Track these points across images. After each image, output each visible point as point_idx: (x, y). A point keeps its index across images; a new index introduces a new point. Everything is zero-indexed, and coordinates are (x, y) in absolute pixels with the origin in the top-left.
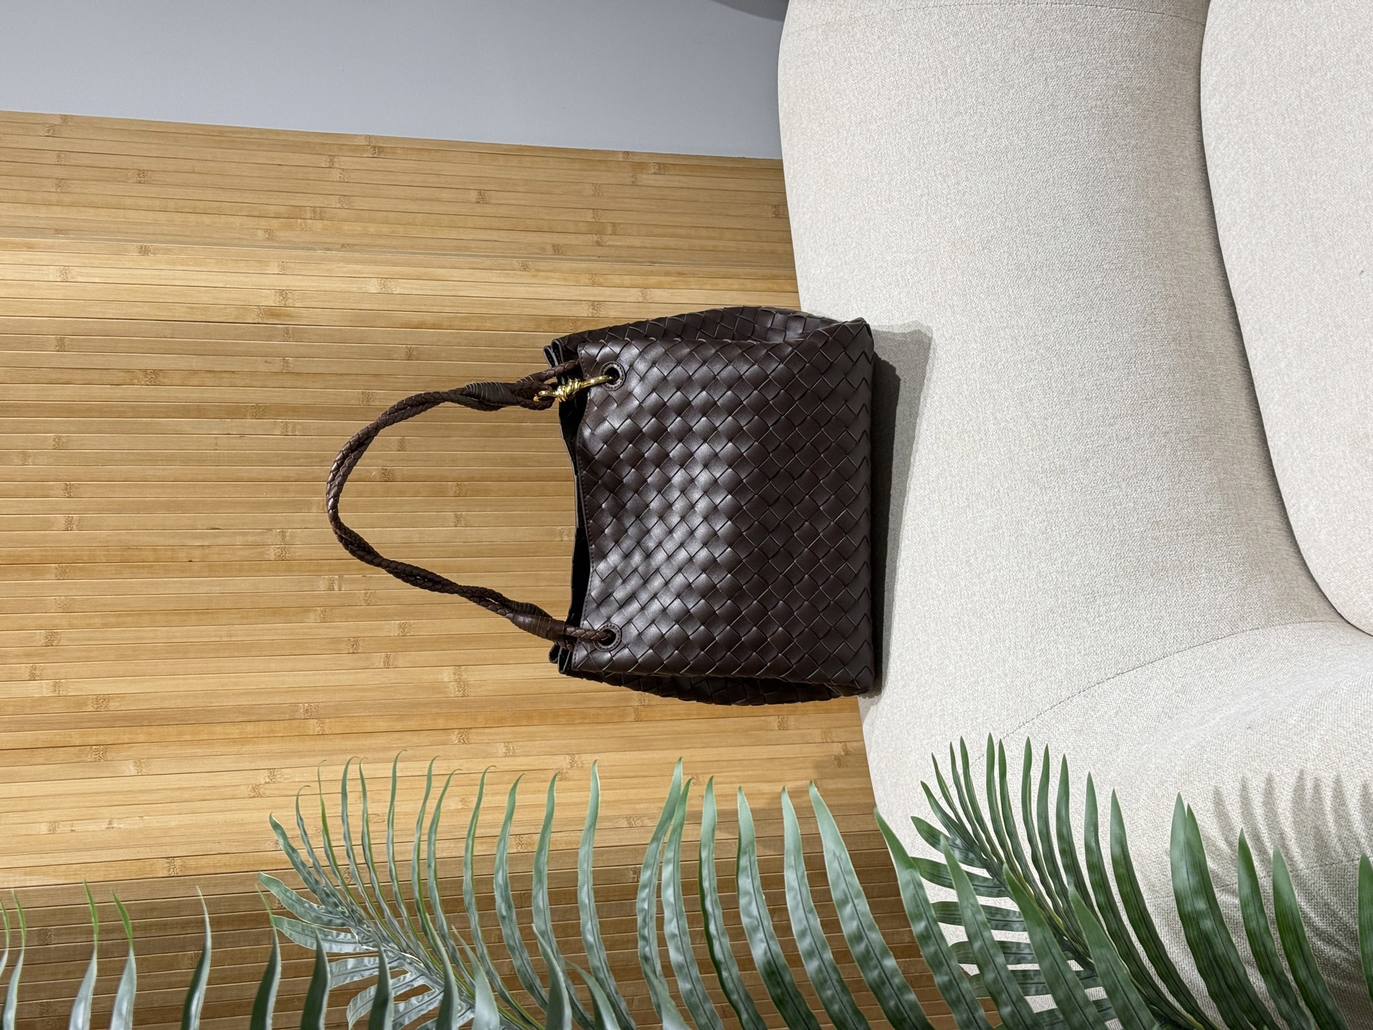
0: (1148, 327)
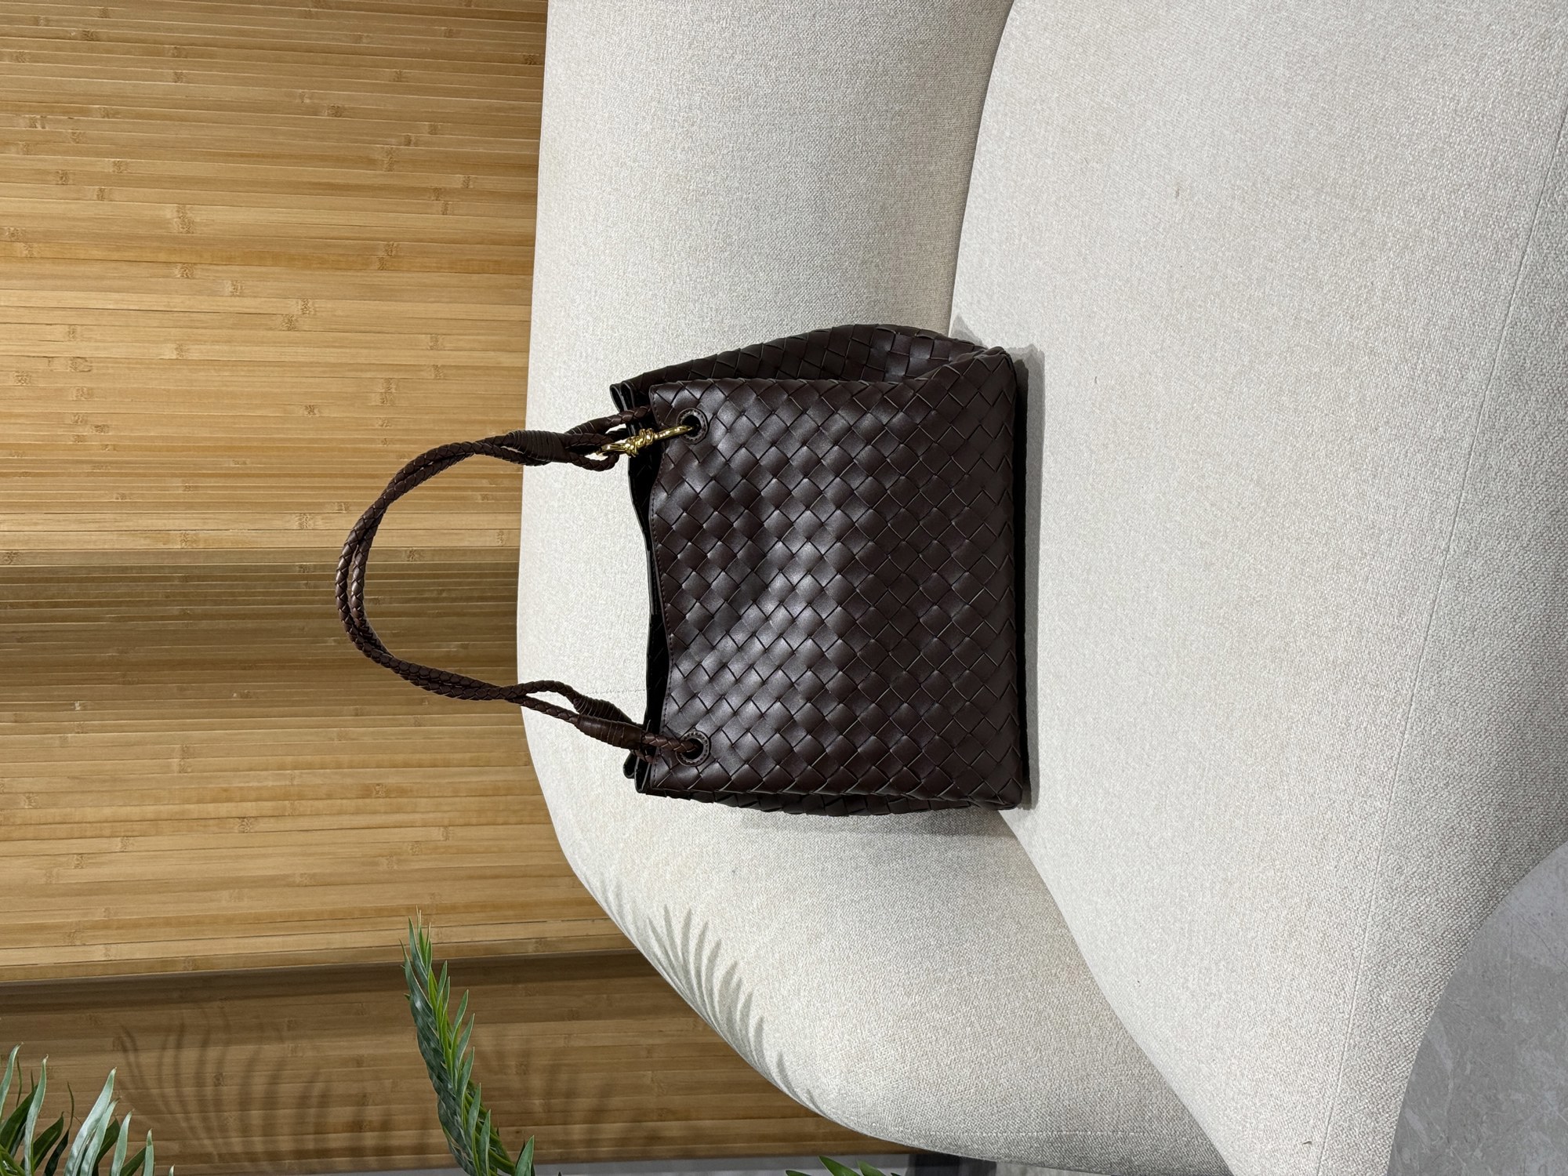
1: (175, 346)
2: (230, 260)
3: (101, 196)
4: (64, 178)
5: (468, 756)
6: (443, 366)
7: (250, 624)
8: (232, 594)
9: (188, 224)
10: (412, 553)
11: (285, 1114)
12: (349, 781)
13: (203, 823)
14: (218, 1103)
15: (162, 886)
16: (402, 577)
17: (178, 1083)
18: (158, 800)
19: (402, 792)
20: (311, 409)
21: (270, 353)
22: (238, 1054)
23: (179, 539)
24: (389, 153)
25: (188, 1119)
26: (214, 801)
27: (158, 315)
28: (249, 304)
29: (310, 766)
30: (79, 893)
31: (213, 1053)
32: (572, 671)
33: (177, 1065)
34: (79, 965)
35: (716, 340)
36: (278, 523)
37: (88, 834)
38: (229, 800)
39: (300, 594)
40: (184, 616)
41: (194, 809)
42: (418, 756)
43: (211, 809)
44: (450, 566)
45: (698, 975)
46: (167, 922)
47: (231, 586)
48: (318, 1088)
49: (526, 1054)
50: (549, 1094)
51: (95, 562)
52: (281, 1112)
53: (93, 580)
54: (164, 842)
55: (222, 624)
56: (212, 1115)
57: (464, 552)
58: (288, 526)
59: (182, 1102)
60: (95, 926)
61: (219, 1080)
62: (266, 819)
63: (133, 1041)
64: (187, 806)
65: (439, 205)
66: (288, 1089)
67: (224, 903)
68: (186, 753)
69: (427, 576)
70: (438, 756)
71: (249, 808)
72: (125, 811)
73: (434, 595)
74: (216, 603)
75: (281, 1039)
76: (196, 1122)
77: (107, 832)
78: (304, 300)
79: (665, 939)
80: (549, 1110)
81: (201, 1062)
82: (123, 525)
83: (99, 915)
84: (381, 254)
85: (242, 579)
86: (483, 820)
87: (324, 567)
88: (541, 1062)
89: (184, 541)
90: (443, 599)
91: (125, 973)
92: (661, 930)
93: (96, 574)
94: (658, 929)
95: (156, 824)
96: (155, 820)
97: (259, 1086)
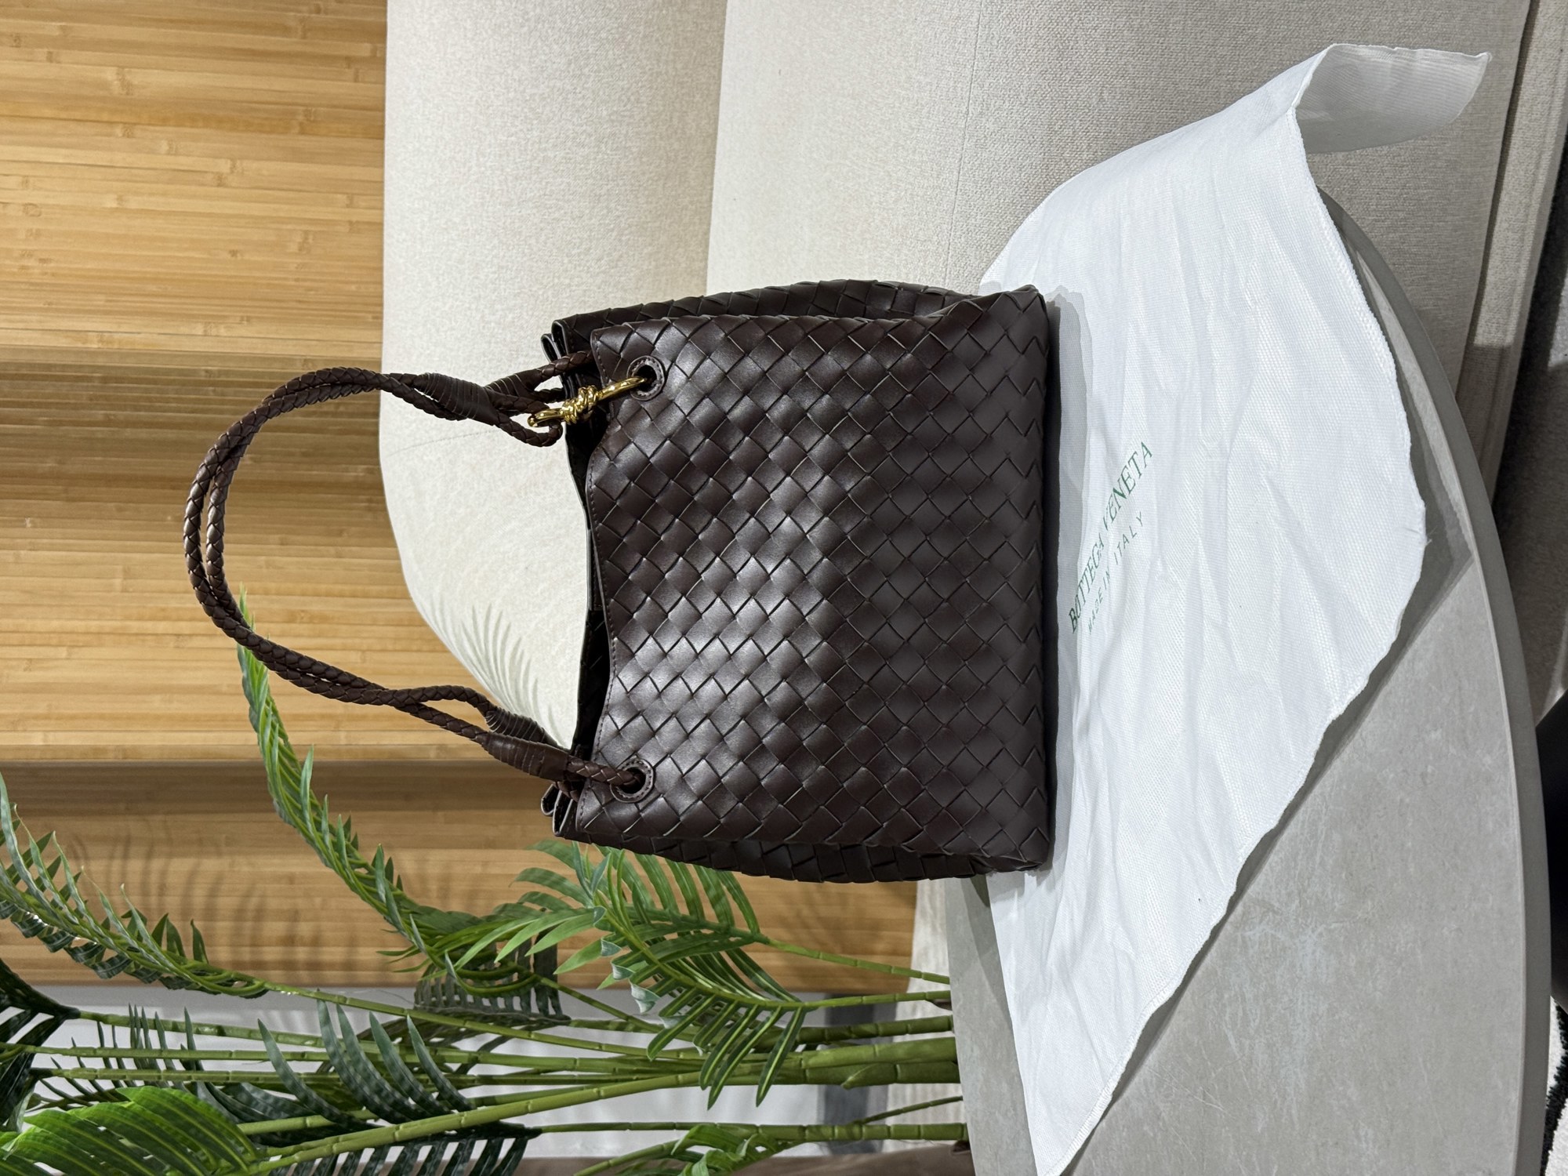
0: (629, 107)
1: (116, 197)
2: (164, 122)
3: (50, 58)
4: (17, 40)
5: (385, 588)
6: (358, 222)
7: (170, 434)
8: (149, 399)
9: (127, 86)
11: (224, 926)
12: (276, 607)
13: (141, 637)
15: (102, 689)
18: (101, 617)
19: (324, 619)
20: (234, 253)
21: (201, 206)
22: (180, 866)
23: (96, 339)
24: (302, 20)
26: (152, 619)
27: (103, 169)
28: (184, 162)
30: (25, 692)
31: (157, 864)
32: (414, 425)
33: (124, 874)
34: (19, 748)
35: (519, 109)
36: (184, 330)
37: (38, 642)
38: (165, 619)
39: (209, 402)
40: (108, 422)
41: (135, 626)
42: (339, 587)
43: (149, 626)
45: (495, 660)
46: (102, 717)
47: (146, 391)
48: (254, 902)
49: (446, 880)
51: (24, 358)
52: (220, 924)
53: (23, 377)
54: (105, 653)
55: (143, 433)
58: (194, 332)
60: (36, 717)
61: (162, 889)
62: (199, 638)
63: (84, 849)
64: (128, 623)
65: (350, 73)
66: (226, 903)
67: (156, 704)
68: (128, 574)
70: (360, 588)
71: (185, 627)
72: (70, 625)
74: (136, 408)
75: (219, 854)
77: (54, 641)
78: (233, 160)
79: (474, 638)
81: (146, 873)
82: (47, 326)
83: (41, 708)
84: (301, 118)
85: (155, 382)
86: (398, 647)
87: (227, 373)
88: (459, 887)
89: (101, 341)
90: (341, 414)
91: (62, 759)
92: (470, 630)
93: (24, 371)
94: (469, 630)
95: (99, 637)
96: (99, 633)
97: (199, 898)
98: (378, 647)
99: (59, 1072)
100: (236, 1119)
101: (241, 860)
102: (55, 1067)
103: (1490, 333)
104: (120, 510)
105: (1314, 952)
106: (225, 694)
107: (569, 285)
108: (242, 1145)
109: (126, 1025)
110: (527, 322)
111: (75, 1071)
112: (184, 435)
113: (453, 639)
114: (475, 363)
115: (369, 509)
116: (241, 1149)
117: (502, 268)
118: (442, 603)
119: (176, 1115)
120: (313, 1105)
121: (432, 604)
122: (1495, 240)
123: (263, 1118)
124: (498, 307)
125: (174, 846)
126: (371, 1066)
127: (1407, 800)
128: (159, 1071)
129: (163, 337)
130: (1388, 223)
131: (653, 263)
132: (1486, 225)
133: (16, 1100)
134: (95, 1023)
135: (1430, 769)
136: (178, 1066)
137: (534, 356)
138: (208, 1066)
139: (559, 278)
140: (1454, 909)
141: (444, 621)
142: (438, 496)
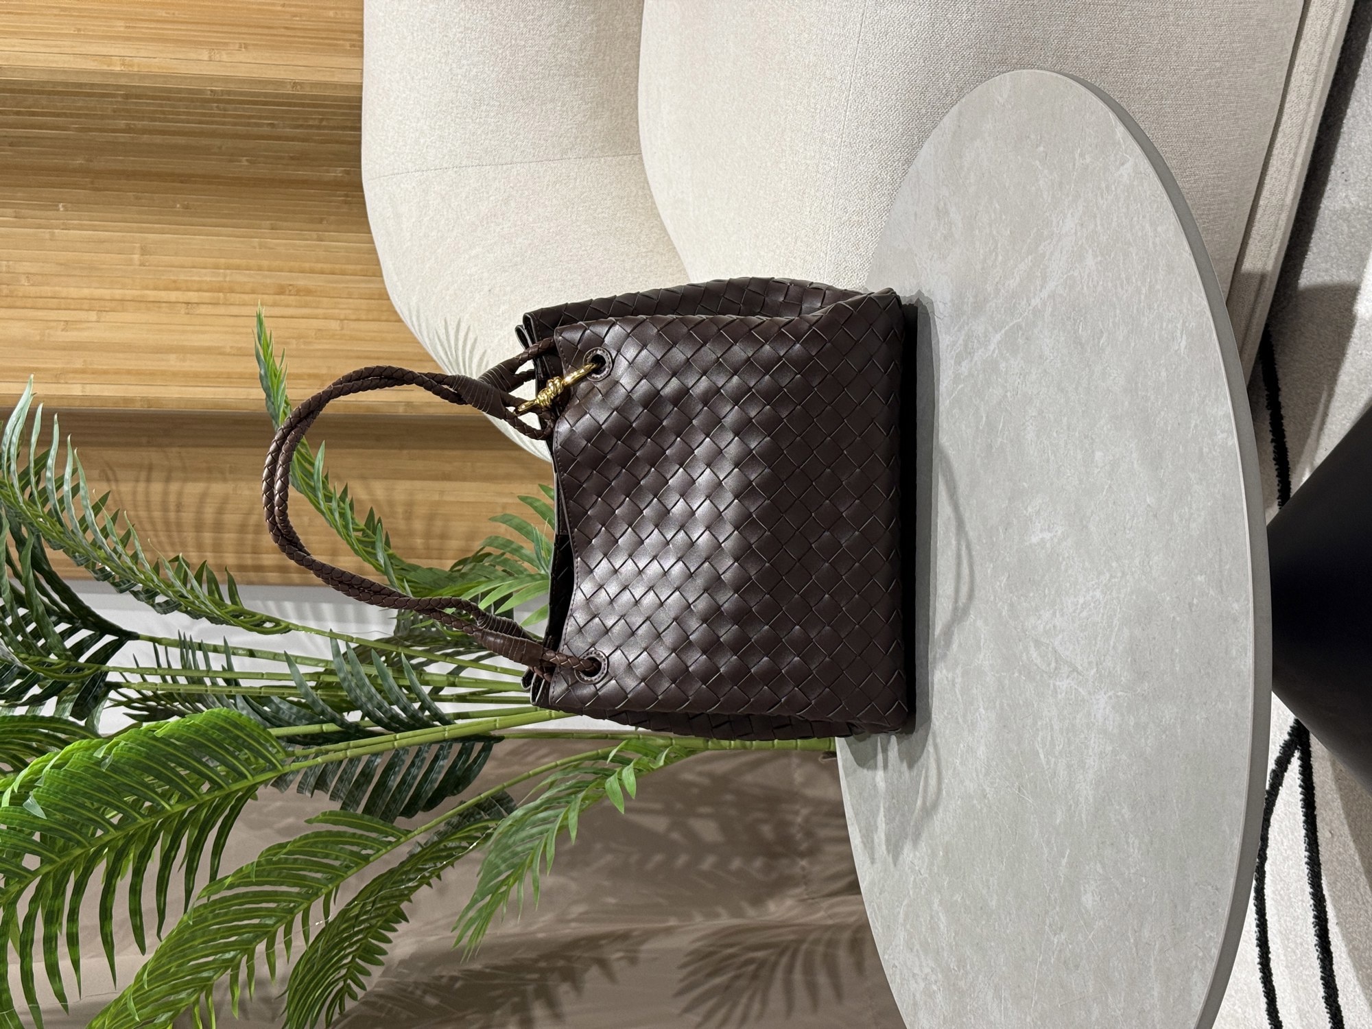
5: (359, 267)
7: (181, 140)
8: (163, 112)
10: (295, 84)
11: (229, 537)
12: (268, 281)
13: (156, 305)
14: (179, 525)
15: (127, 348)
16: (290, 104)
17: (148, 508)
18: (124, 287)
19: (308, 292)
22: (193, 489)
23: (119, 63)
25: (156, 536)
26: (166, 289)
29: (238, 268)
30: (64, 349)
31: (174, 487)
33: (147, 494)
34: (62, 397)
36: (193, 55)
37: (73, 307)
38: (177, 289)
39: (214, 115)
40: (128, 130)
41: (152, 294)
42: (320, 265)
43: (164, 295)
44: (325, 98)
45: (464, 365)
46: (129, 372)
47: (161, 105)
49: (410, 505)
50: (428, 535)
51: (60, 78)
52: (227, 535)
53: (59, 93)
54: (128, 317)
55: (158, 139)
56: (175, 534)
57: (335, 86)
58: (200, 58)
59: (153, 523)
60: (75, 371)
61: (179, 507)
62: (205, 306)
63: (114, 474)
64: (146, 292)
66: (231, 519)
67: (173, 362)
68: (144, 251)
69: (309, 105)
70: (337, 266)
71: (193, 296)
72: (98, 292)
73: (316, 123)
74: (152, 119)
75: (225, 480)
76: (163, 539)
77: (86, 306)
79: (446, 343)
80: (428, 548)
81: (166, 493)
82: (77, 51)
83: (78, 365)
85: (168, 99)
86: (370, 317)
87: (229, 93)
88: (421, 510)
89: (123, 65)
90: (324, 127)
91: (97, 406)
92: (443, 337)
93: (60, 89)
94: (441, 337)
95: (121, 304)
96: (121, 300)
97: (209, 514)
98: (354, 317)
99: (128, 685)
100: (268, 724)
101: (242, 484)
102: (124, 681)
103: (1283, 154)
104: (137, 198)
105: (1105, 708)
106: (229, 354)
107: (524, 46)
108: (274, 747)
109: (177, 646)
110: (489, 76)
111: (140, 684)
112: (192, 141)
113: (427, 340)
114: (444, 109)
115: (346, 202)
116: (275, 751)
117: (468, 29)
118: (418, 312)
119: (228, 730)
120: (328, 717)
121: (409, 310)
122: (1293, 79)
123: (289, 724)
124: (464, 62)
125: (188, 473)
126: (373, 690)
127: (1178, 619)
128: (206, 686)
129: (175, 61)
130: (1207, 71)
131: (595, 29)
132: (1286, 68)
133: (93, 704)
134: (151, 644)
135: (1195, 601)
136: (221, 682)
137: (494, 106)
138: (244, 683)
139: (516, 40)
140: (1205, 704)
141: (420, 325)
142: (414, 220)
